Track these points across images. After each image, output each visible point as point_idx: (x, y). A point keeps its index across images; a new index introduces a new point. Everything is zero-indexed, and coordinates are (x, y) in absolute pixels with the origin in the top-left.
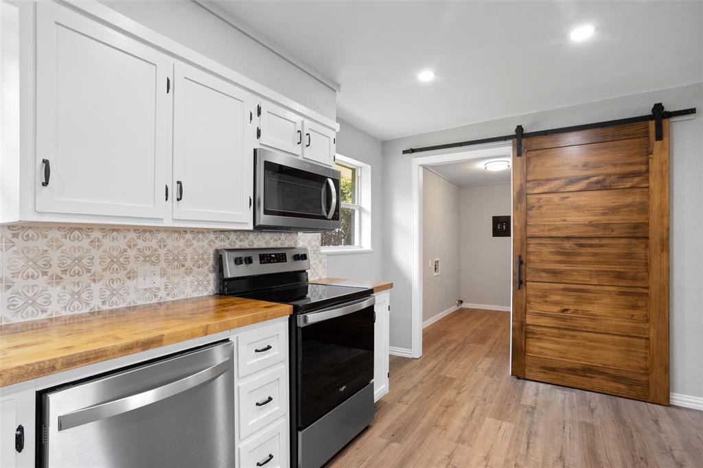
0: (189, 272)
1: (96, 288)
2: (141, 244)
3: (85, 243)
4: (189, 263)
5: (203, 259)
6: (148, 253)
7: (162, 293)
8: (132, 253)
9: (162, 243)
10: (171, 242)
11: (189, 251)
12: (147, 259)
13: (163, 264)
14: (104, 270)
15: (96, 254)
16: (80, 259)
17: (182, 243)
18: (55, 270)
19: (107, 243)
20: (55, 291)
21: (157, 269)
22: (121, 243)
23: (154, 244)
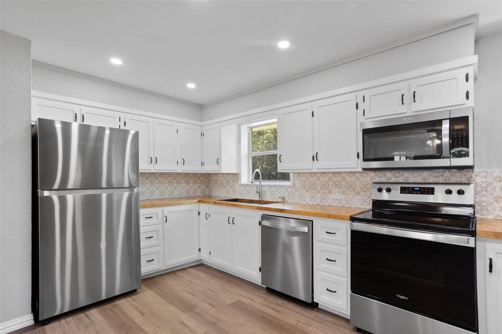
0: (358, 194)
1: (319, 195)
2: (334, 179)
3: (315, 179)
4: (358, 189)
5: (366, 188)
6: (337, 183)
7: (344, 202)
8: (331, 182)
9: (344, 179)
10: (348, 179)
11: (358, 183)
12: (336, 186)
13: (344, 188)
14: (321, 189)
15: (318, 182)
16: (313, 184)
17: (354, 179)
18: (307, 187)
19: (322, 178)
20: (307, 194)
21: (341, 190)
22: (327, 179)
23: (340, 179)
